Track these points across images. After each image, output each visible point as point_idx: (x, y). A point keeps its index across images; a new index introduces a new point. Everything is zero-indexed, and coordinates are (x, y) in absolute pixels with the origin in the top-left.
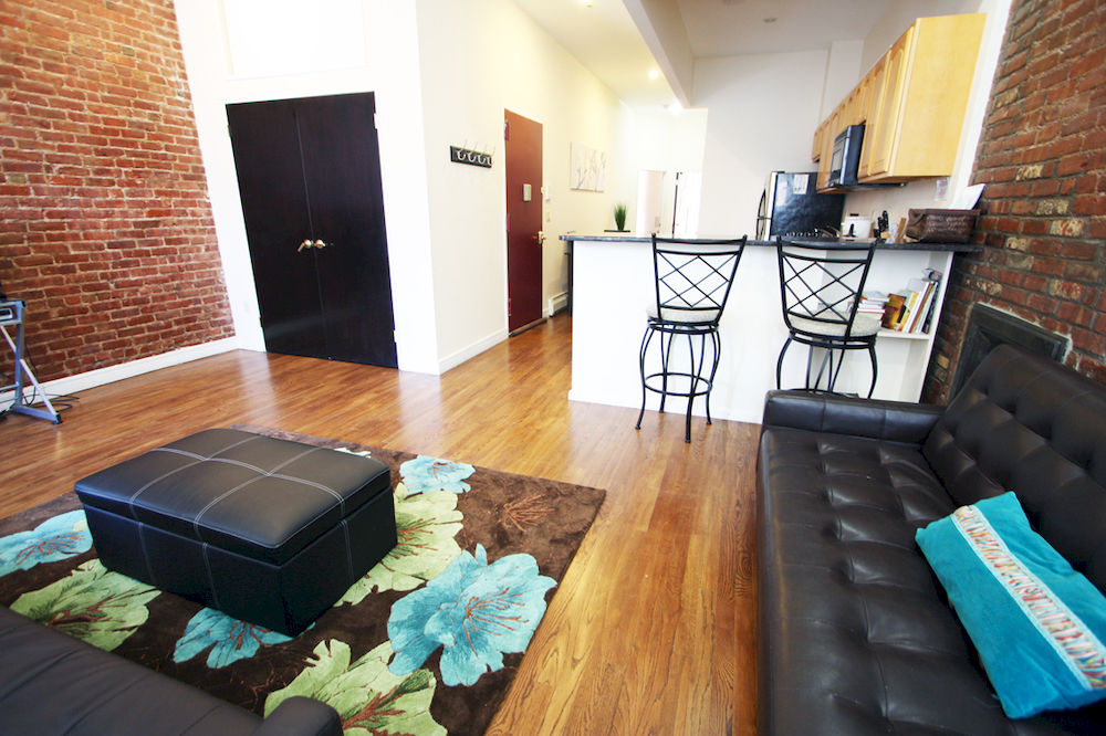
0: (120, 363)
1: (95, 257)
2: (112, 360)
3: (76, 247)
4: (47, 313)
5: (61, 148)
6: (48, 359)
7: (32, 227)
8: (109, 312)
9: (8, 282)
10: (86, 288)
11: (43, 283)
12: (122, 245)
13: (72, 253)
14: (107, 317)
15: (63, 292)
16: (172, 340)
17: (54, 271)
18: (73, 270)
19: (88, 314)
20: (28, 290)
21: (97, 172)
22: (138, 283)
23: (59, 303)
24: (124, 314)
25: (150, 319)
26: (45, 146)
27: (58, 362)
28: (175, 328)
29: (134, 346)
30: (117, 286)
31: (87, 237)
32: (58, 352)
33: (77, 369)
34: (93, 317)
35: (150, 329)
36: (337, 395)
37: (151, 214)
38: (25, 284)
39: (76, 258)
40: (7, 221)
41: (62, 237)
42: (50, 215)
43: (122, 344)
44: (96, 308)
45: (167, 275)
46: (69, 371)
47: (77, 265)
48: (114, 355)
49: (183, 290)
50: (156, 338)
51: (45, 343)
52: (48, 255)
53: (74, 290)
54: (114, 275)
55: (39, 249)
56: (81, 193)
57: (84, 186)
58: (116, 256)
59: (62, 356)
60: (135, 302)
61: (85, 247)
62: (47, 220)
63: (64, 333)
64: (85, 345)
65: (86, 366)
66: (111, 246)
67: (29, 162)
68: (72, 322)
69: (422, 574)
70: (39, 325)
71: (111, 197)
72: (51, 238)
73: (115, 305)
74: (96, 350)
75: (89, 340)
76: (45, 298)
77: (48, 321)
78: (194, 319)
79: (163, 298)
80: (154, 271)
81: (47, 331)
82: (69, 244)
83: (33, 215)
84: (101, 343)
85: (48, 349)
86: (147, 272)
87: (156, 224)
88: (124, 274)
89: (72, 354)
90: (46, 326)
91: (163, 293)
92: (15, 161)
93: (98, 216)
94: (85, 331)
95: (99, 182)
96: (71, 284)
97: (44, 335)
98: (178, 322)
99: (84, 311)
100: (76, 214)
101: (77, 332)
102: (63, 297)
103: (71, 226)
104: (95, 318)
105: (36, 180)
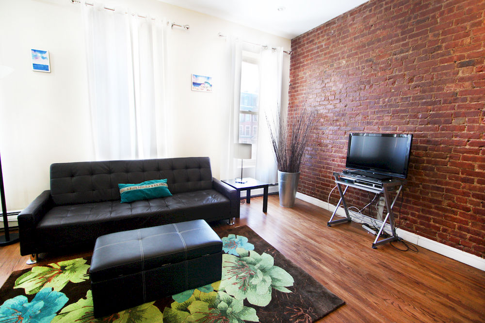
2: (473, 250)
4: (441, 201)
6: (429, 226)
7: (455, 151)
9: (427, 178)
10: (474, 196)
11: (447, 184)
13: (477, 170)
15: (456, 193)
17: (457, 179)
18: (472, 181)
19: (469, 213)
20: (436, 185)
23: (451, 198)
27: (433, 230)
32: (437, 225)
33: (444, 241)
34: (471, 215)
38: (436, 182)
39: (477, 174)
40: (442, 146)
41: (475, 160)
42: (472, 144)
46: (439, 239)
47: (476, 179)
48: (475, 247)
51: (432, 217)
52: (457, 168)
53: (466, 194)
55: (454, 164)
59: (438, 229)
62: (467, 147)
63: (446, 217)
64: (456, 230)
65: (450, 242)
67: (472, 110)
68: (455, 213)
69: (64, 316)
70: (433, 206)
72: (465, 158)
74: (462, 237)
75: (461, 229)
76: (444, 193)
77: (440, 206)
81: (436, 211)
82: (476, 165)
83: (460, 144)
84: (469, 235)
85: (432, 220)
89: (445, 230)
90: (436, 208)
92: (463, 110)
94: (461, 221)
96: (465, 190)
97: (433, 212)
99: (468, 210)
101: (454, 220)
102: (455, 196)
105: (474, 121)
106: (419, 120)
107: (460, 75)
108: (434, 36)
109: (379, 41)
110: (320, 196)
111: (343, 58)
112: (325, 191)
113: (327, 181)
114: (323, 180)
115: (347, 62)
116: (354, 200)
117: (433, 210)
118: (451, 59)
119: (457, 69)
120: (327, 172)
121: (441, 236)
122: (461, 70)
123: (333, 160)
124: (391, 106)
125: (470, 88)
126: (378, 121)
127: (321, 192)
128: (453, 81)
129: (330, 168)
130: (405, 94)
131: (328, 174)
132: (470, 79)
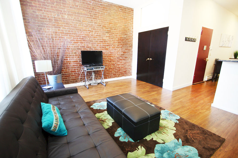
0: (114, 78)
1: (115, 60)
3: (113, 58)
4: (107, 68)
5: (114, 42)
6: (106, 76)
7: (108, 55)
8: (115, 69)
9: (104, 63)
10: (113, 65)
11: (108, 63)
12: (118, 58)
13: (112, 59)
14: (114, 70)
15: (109, 65)
16: (122, 75)
18: (111, 62)
20: (106, 64)
21: (117, 46)
22: (119, 65)
24: (116, 70)
25: (120, 71)
26: (112, 42)
28: (123, 73)
29: (117, 75)
30: (116, 65)
31: (114, 57)
35: (120, 73)
36: (149, 91)
37: (123, 53)
39: (112, 60)
40: (105, 54)
41: (111, 56)
42: (110, 53)
43: (115, 75)
44: (113, 68)
45: (124, 64)
49: (126, 66)
50: (120, 74)
53: (111, 65)
54: (116, 63)
55: (108, 58)
56: (115, 49)
57: (115, 48)
58: (117, 60)
60: (118, 68)
61: (114, 58)
62: (110, 54)
63: (108, 72)
65: (110, 77)
66: (117, 58)
68: (110, 70)
69: (164, 140)
71: (119, 50)
72: (110, 56)
73: (116, 68)
74: (112, 75)
75: (111, 73)
76: (107, 66)
78: (126, 72)
79: (122, 67)
80: (122, 63)
82: (112, 57)
83: (108, 53)
85: (106, 74)
86: (121, 63)
87: (124, 54)
88: (118, 63)
89: (109, 75)
90: (107, 70)
91: (123, 67)
92: (108, 44)
93: (116, 53)
95: (117, 47)
98: (124, 72)
99: (111, 68)
100: (113, 53)
101: (110, 72)
102: (109, 66)
103: (112, 55)
104: (113, 70)
105: (110, 47)
106: (99, 46)
107: (106, 35)
108: (99, 21)
109: (82, 14)
110: (66, 82)
111: (65, 14)
112: (68, 79)
113: (68, 74)
114: (66, 74)
115: (68, 17)
116: (83, 77)
117: (106, 71)
118: (104, 30)
119: (105, 33)
120: (67, 70)
121: (108, 77)
122: (106, 34)
123: (70, 64)
124: (91, 41)
125: (108, 39)
126: (87, 46)
127: (66, 80)
128: (105, 36)
129: (69, 68)
130: (94, 37)
131: (68, 71)
132: (108, 37)
